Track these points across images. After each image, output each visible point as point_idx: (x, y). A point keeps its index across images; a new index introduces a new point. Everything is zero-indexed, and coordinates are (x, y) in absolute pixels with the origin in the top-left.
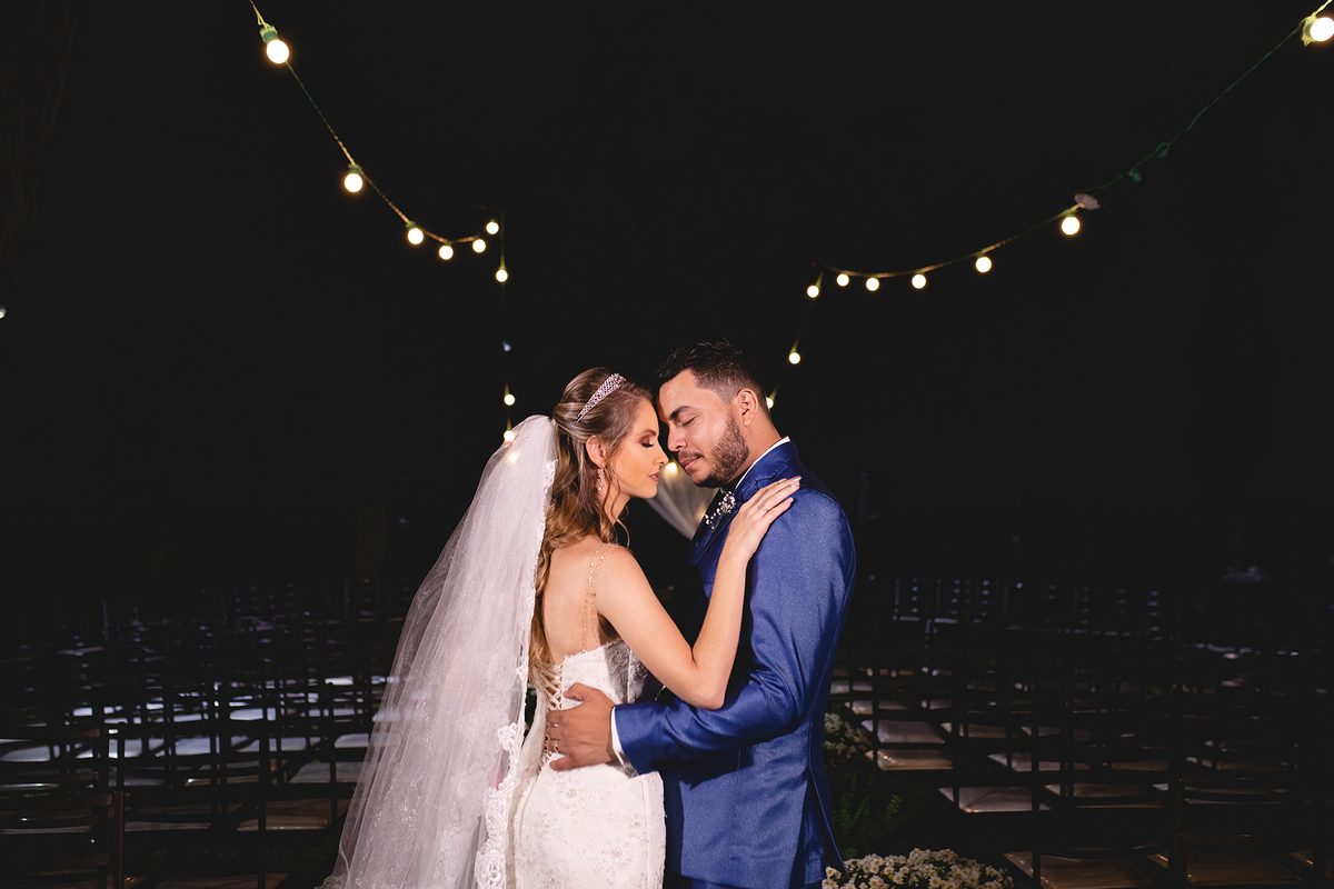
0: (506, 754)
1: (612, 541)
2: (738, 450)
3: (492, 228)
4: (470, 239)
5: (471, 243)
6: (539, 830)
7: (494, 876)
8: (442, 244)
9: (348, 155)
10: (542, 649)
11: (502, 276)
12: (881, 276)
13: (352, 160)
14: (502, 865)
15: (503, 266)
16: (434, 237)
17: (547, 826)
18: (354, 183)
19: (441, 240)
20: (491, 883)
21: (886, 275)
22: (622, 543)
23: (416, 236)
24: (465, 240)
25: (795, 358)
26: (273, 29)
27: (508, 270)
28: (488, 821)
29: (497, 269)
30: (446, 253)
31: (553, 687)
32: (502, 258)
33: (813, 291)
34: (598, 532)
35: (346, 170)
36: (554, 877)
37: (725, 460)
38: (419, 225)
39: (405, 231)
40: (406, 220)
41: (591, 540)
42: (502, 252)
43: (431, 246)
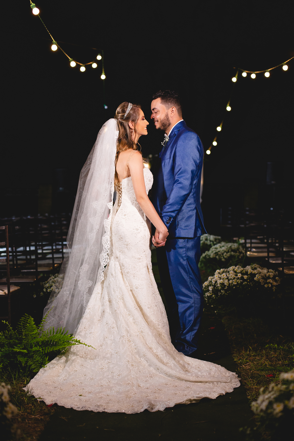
0: (110, 210)
1: (136, 150)
2: (167, 123)
3: (99, 58)
4: (91, 63)
5: (91, 65)
6: (117, 225)
7: (107, 242)
8: (81, 66)
9: (53, 39)
10: (117, 181)
11: (103, 77)
12: (256, 72)
13: (54, 40)
14: (109, 239)
15: (103, 73)
16: (79, 63)
17: (119, 224)
18: (54, 48)
19: (81, 64)
20: (107, 244)
21: (258, 72)
22: (139, 150)
23: (73, 64)
24: (89, 63)
25: (229, 109)
26: (34, 4)
27: (105, 75)
28: (105, 228)
29: (101, 75)
30: (83, 69)
31: (120, 189)
32: (103, 69)
33: (234, 80)
34: (133, 147)
35: (52, 44)
36: (121, 237)
37: (163, 125)
38: (74, 60)
39: (69, 62)
40: (70, 58)
41: (131, 150)
42: (103, 67)
43: (78, 67)
